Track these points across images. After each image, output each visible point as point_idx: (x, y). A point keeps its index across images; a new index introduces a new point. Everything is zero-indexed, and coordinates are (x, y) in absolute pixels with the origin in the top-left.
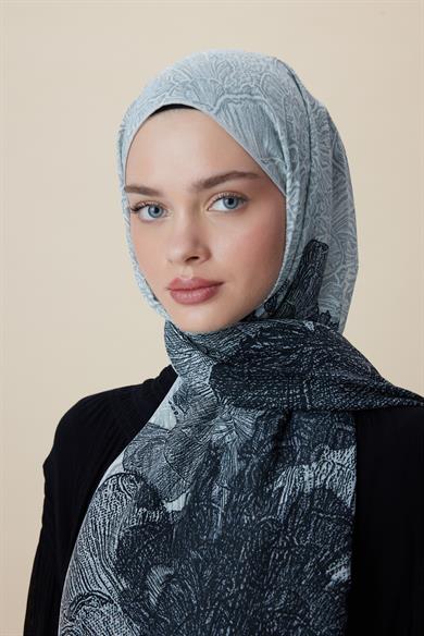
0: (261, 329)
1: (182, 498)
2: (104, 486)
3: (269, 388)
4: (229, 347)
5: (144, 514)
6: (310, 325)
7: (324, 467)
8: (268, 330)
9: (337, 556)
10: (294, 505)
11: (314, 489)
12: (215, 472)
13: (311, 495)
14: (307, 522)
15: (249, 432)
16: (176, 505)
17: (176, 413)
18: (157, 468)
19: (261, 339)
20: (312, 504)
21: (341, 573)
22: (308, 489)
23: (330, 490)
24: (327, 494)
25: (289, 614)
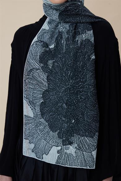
0: (70, 4)
1: (53, 45)
2: (33, 44)
3: (72, 18)
4: (62, 8)
5: (45, 49)
6: (79, 3)
7: (87, 34)
8: (71, 4)
9: (92, 53)
10: (82, 43)
11: (85, 39)
12: (62, 38)
13: (85, 41)
14: (85, 47)
15: (68, 28)
16: (52, 46)
17: (49, 26)
18: (46, 38)
19: (70, 6)
20: (85, 42)
21: (93, 57)
22: (84, 39)
23: (89, 40)
24: (88, 40)
25: (83, 67)
